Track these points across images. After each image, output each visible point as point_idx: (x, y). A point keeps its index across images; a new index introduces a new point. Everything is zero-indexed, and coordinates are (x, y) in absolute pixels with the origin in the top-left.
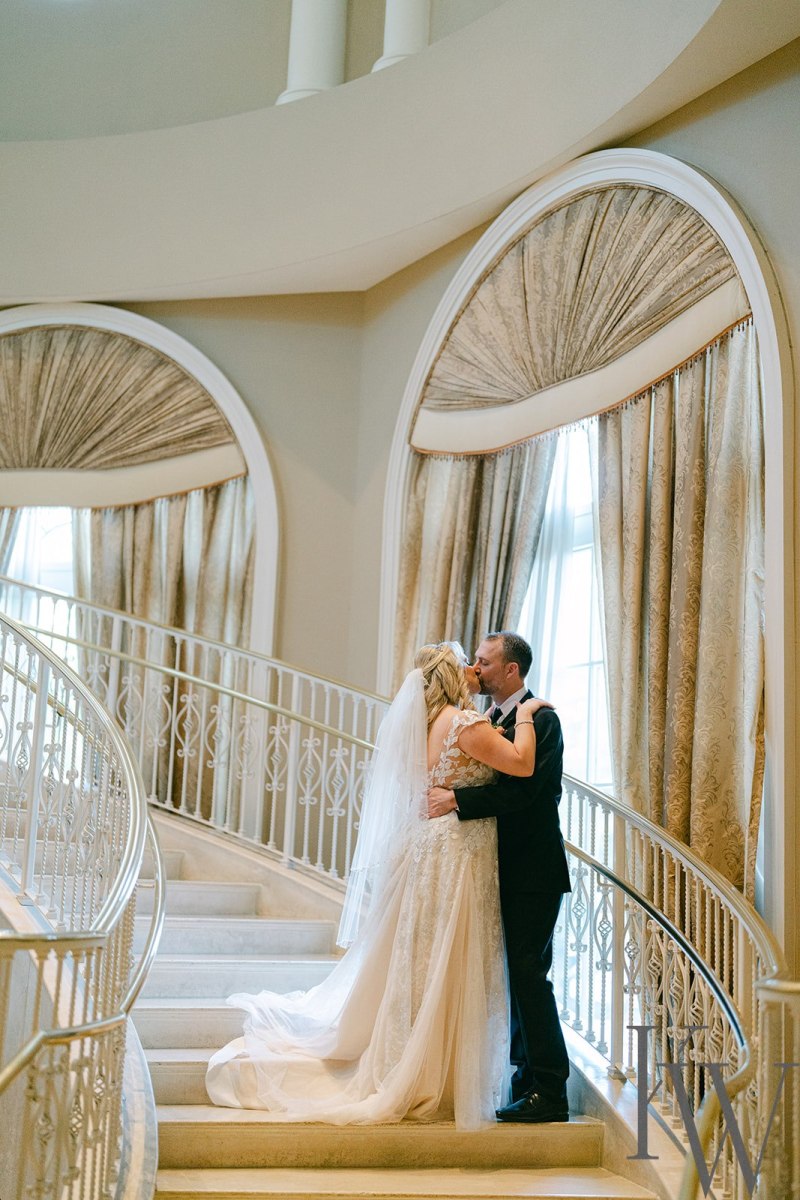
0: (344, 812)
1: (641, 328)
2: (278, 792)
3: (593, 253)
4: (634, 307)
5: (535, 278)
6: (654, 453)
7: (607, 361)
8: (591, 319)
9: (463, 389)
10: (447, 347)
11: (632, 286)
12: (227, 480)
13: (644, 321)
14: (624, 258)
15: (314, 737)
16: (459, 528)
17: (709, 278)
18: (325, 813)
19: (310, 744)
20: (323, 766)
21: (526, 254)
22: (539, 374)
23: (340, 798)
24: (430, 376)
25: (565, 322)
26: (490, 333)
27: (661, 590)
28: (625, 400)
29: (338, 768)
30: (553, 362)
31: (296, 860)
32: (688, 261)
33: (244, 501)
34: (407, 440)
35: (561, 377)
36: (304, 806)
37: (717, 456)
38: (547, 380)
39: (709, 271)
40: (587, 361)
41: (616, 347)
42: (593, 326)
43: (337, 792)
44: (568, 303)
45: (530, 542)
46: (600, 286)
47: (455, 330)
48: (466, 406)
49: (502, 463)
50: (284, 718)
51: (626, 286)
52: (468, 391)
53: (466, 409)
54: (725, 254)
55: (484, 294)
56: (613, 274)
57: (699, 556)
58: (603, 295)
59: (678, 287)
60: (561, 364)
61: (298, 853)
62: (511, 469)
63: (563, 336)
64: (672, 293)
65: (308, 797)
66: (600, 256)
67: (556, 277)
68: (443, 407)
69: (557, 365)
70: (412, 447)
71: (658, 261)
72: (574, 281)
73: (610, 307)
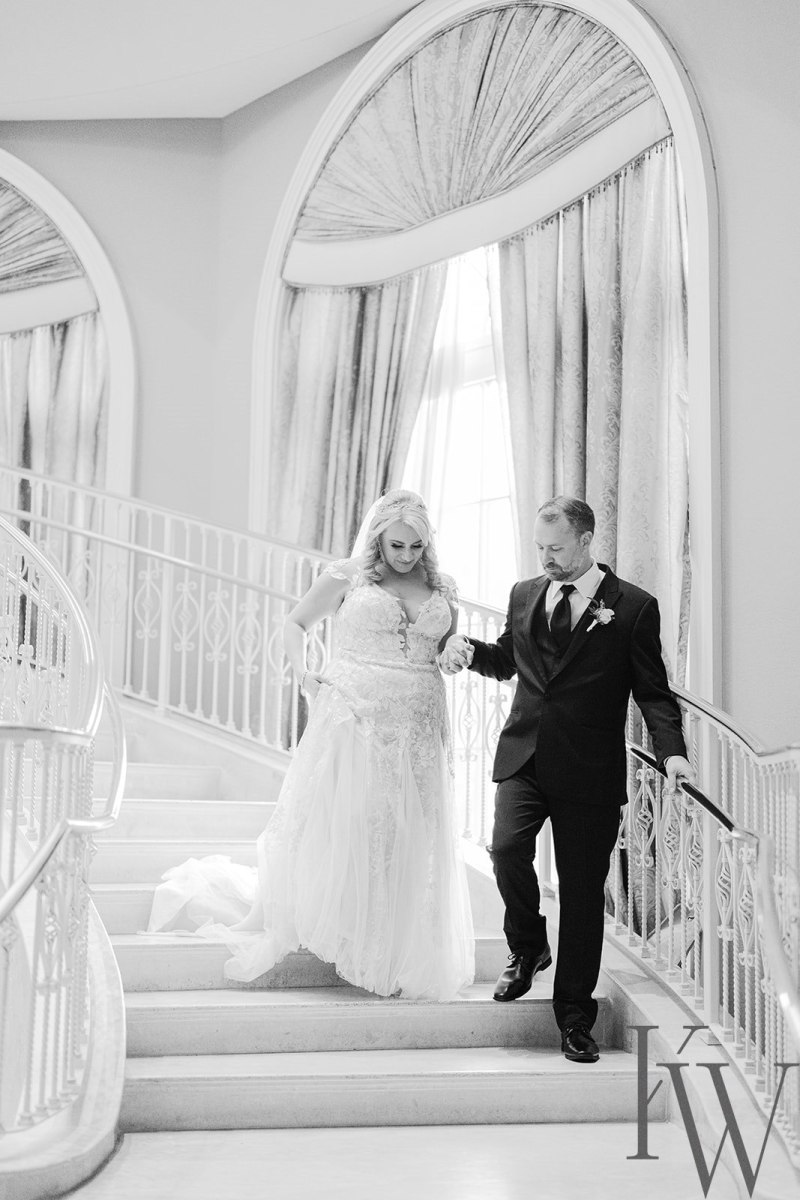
0: (225, 656)
1: (549, 151)
2: (150, 640)
3: (493, 74)
4: (542, 129)
5: (426, 101)
6: (564, 279)
7: (509, 187)
8: (492, 143)
9: (344, 219)
10: (323, 175)
11: (538, 108)
12: (76, 317)
13: (552, 144)
14: (529, 79)
15: (190, 581)
16: (341, 363)
17: (625, 98)
18: (204, 659)
19: (185, 588)
20: (201, 611)
21: (414, 77)
22: (433, 201)
23: (220, 643)
24: (304, 207)
25: (462, 146)
26: (376, 160)
27: (576, 416)
28: (531, 226)
29: (218, 612)
30: (449, 189)
31: (173, 708)
32: (600, 81)
33: (94, 339)
34: (278, 274)
35: (458, 203)
36: (180, 653)
37: (637, 279)
38: (442, 207)
39: (624, 92)
40: (487, 187)
41: (521, 172)
42: (494, 151)
43: (217, 637)
44: (465, 125)
45: (419, 376)
46: (502, 108)
47: (333, 157)
48: (348, 237)
49: (389, 295)
50: (157, 562)
51: (531, 108)
52: (350, 220)
53: (347, 240)
54: (642, 74)
55: (365, 117)
56: (516, 96)
57: (618, 381)
58: (505, 117)
59: (590, 108)
60: (458, 190)
61: (174, 700)
62: (398, 301)
63: (460, 160)
64: (584, 114)
65: (184, 642)
66: (501, 77)
67: (451, 100)
68: (320, 238)
69: (453, 190)
70: (284, 281)
71: (568, 82)
72: (472, 104)
73: (513, 130)
